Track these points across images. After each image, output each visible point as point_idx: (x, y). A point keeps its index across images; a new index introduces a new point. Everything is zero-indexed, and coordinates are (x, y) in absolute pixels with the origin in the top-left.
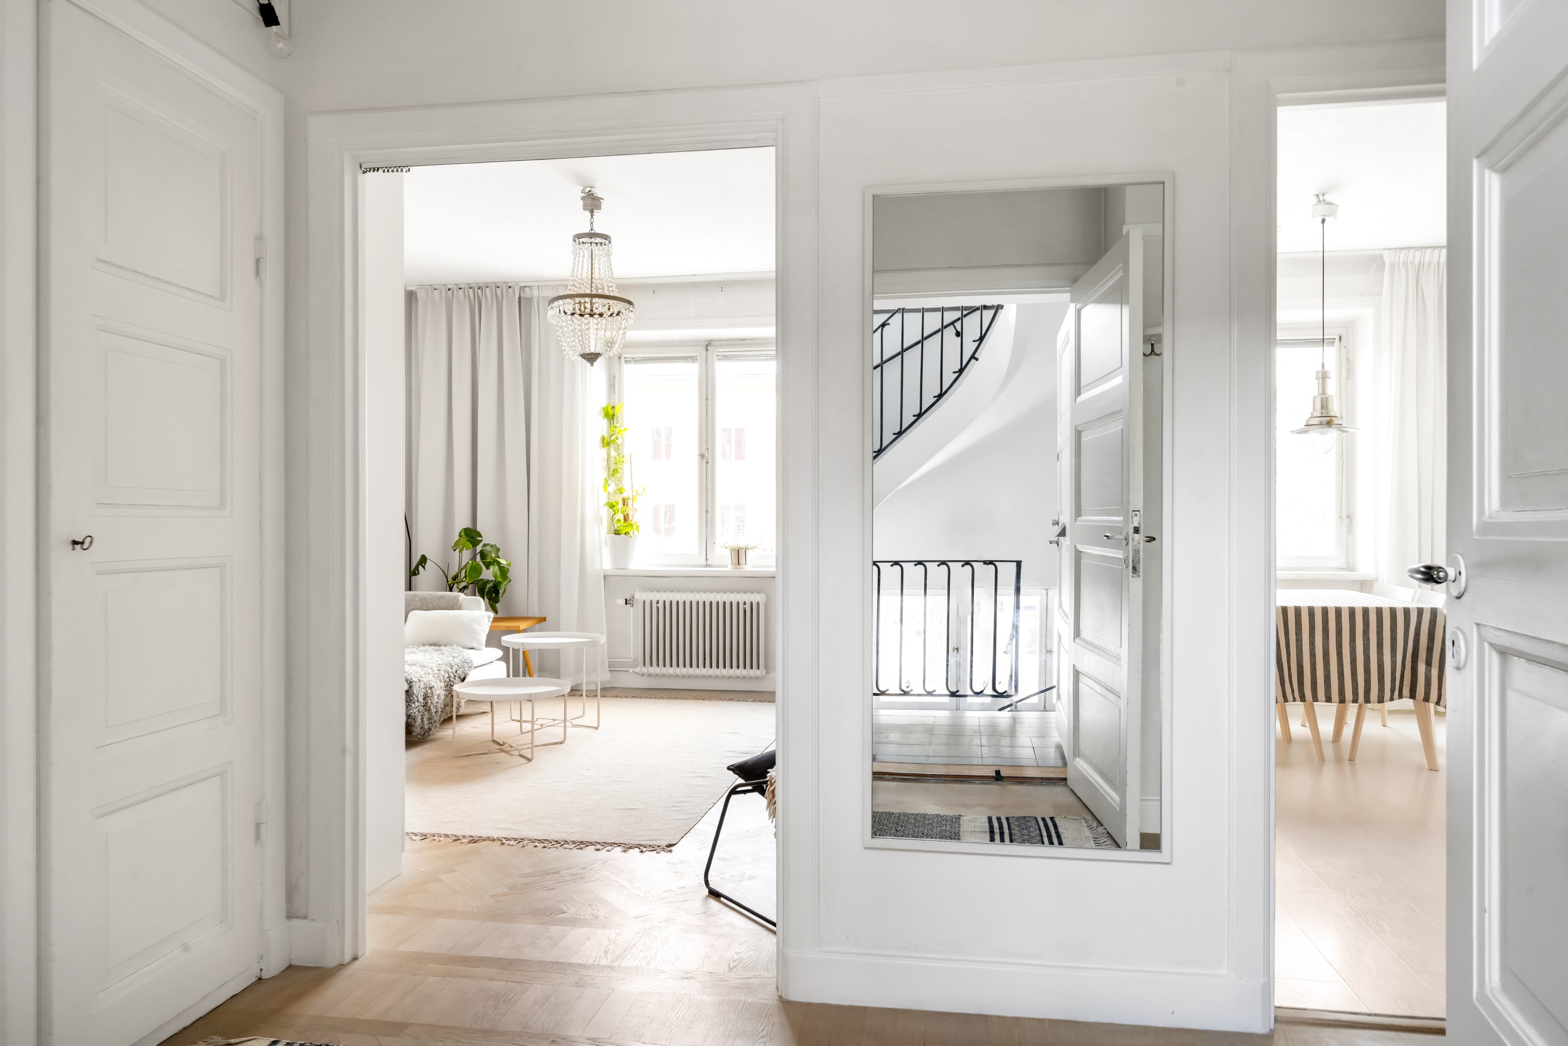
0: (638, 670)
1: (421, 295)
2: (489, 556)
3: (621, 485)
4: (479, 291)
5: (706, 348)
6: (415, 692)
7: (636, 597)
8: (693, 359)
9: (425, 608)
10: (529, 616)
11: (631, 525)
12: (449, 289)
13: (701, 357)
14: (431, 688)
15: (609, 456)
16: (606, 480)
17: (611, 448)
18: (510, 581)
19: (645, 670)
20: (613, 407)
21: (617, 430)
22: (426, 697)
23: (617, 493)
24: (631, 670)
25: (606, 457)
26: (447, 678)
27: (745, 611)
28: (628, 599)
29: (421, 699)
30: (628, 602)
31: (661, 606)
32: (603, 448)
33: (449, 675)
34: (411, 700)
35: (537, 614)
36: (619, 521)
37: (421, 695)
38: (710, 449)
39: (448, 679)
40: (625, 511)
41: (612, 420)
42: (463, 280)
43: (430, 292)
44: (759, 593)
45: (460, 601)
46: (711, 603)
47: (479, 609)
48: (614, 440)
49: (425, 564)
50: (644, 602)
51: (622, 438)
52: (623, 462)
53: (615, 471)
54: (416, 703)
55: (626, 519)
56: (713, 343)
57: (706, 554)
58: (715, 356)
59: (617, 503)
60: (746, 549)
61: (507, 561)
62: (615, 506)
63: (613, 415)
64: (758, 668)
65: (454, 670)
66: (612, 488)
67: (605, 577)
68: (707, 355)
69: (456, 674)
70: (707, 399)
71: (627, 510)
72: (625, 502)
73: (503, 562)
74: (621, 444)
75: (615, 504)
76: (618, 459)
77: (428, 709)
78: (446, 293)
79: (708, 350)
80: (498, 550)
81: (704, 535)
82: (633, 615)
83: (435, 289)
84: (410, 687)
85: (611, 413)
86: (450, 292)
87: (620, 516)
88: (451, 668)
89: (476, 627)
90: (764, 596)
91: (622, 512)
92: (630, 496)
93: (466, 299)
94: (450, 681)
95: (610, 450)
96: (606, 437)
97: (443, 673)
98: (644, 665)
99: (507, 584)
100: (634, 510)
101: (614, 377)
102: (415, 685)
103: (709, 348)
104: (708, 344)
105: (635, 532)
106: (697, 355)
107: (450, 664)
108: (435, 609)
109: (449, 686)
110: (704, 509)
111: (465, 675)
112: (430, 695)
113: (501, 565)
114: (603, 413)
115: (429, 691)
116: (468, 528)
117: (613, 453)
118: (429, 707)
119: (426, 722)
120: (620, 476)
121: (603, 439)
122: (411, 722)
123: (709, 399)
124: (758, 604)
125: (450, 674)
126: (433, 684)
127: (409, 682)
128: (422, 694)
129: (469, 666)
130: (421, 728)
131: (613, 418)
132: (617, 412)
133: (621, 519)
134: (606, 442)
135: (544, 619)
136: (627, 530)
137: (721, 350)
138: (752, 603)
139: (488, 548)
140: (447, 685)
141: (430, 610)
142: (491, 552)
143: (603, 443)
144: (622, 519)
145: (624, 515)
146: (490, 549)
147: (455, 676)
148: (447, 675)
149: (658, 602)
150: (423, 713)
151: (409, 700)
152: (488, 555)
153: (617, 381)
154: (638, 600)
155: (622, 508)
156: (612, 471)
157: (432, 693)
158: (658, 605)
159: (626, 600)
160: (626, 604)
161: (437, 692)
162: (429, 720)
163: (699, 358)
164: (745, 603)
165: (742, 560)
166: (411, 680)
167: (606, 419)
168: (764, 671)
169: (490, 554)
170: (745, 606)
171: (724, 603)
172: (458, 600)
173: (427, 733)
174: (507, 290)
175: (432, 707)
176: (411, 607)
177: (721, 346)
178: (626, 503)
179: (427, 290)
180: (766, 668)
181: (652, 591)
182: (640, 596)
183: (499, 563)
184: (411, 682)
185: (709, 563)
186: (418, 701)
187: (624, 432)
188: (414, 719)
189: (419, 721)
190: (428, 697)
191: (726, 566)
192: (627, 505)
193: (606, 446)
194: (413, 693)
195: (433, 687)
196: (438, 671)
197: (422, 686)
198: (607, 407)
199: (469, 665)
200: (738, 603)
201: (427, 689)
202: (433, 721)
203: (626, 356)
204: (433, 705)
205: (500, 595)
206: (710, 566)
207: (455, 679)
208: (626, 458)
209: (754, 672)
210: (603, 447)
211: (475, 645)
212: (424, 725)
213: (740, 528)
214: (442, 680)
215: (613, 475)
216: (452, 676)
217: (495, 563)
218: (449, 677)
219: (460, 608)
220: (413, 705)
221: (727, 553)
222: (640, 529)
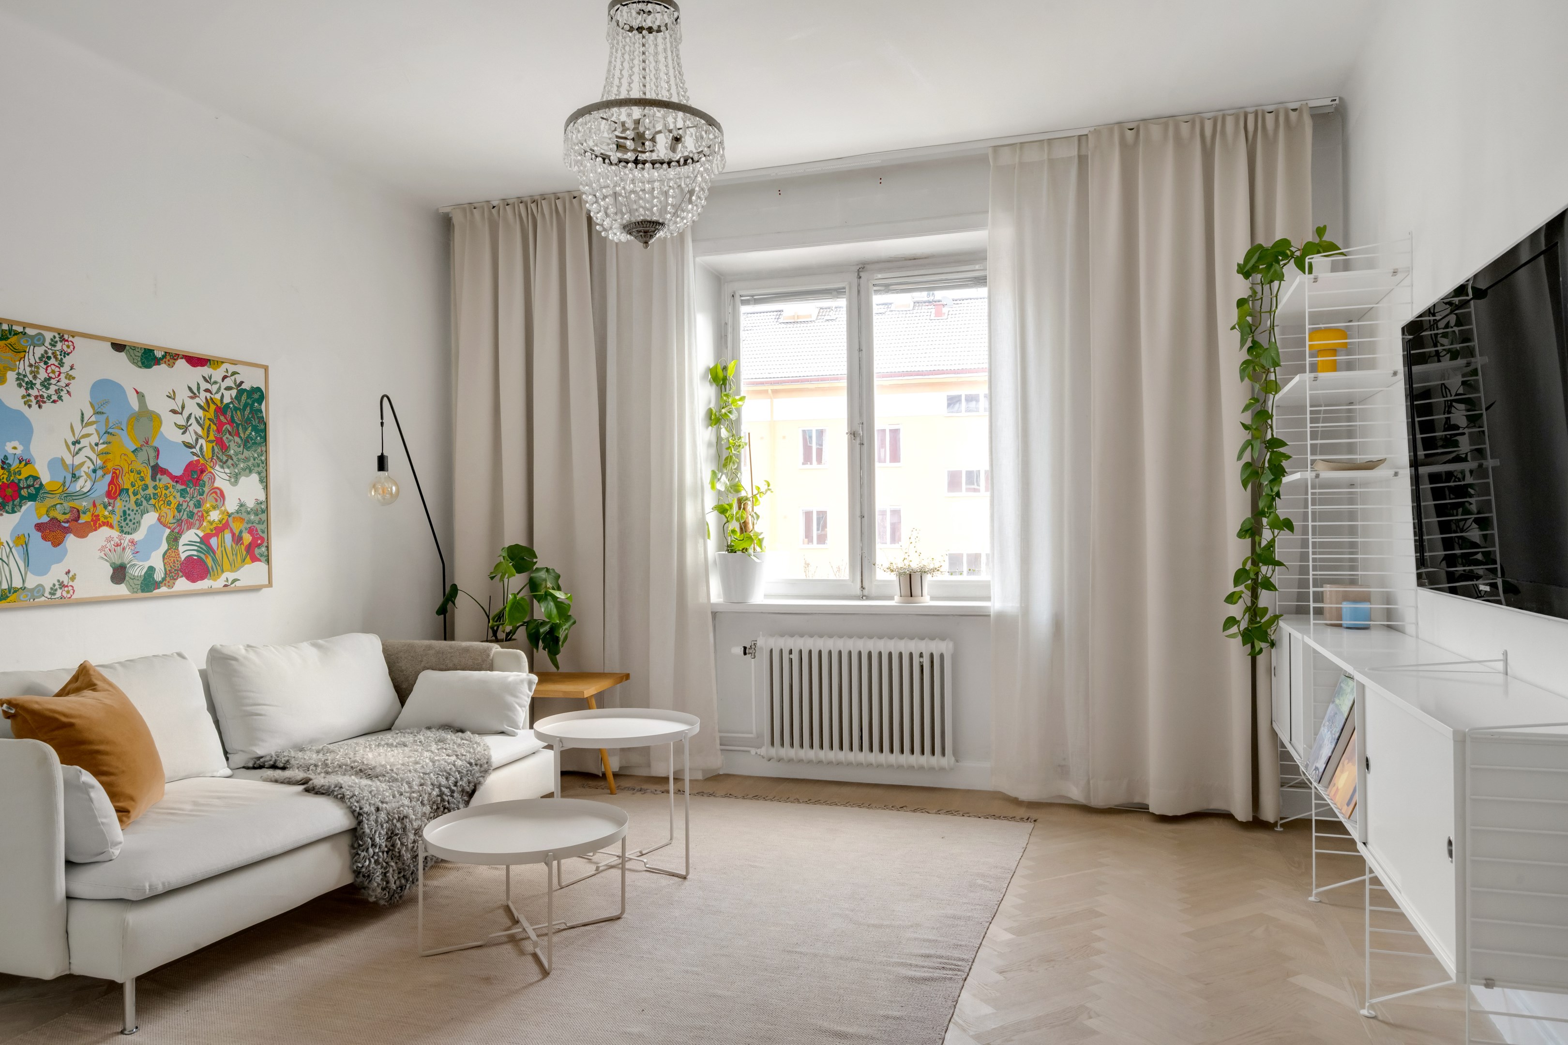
0: (763, 751)
1: (458, 219)
2: (543, 586)
3: (737, 479)
4: (533, 206)
5: (858, 275)
6: (367, 831)
7: (759, 643)
8: (836, 292)
9: (441, 666)
10: (606, 671)
11: (750, 538)
12: (494, 207)
13: (850, 288)
14: (403, 819)
15: (719, 438)
16: (714, 473)
17: (722, 426)
18: (575, 623)
19: (773, 752)
20: (725, 369)
21: (730, 400)
22: (391, 836)
23: (732, 491)
24: (753, 751)
25: (714, 440)
26: (438, 796)
27: (922, 667)
28: (748, 647)
29: (381, 841)
30: (747, 652)
31: (795, 657)
32: (710, 427)
33: (441, 791)
34: (360, 845)
35: (617, 670)
36: (733, 531)
37: (380, 833)
38: (865, 423)
39: (439, 798)
40: (742, 517)
41: (723, 386)
42: (512, 192)
43: (468, 214)
44: (943, 639)
45: (492, 656)
46: (870, 655)
47: (520, 669)
48: (725, 413)
49: (455, 599)
50: (771, 651)
51: (739, 410)
52: (740, 446)
53: (729, 459)
54: (371, 850)
55: (744, 528)
56: (867, 266)
57: (862, 579)
58: (871, 285)
59: (730, 506)
60: (923, 572)
61: (566, 594)
62: (727, 510)
63: (725, 379)
64: (943, 754)
65: (452, 779)
66: (723, 483)
67: (714, 614)
68: (859, 285)
69: (454, 788)
70: (860, 350)
71: (745, 516)
72: (741, 503)
73: (560, 595)
74: (737, 419)
75: (727, 507)
76: (731, 441)
77: (398, 855)
78: (491, 213)
79: (860, 277)
80: (558, 577)
81: (859, 552)
82: (756, 668)
83: (475, 208)
84: (360, 823)
85: (721, 374)
86: (494, 211)
87: (734, 525)
88: (447, 778)
89: (510, 699)
90: (951, 645)
91: (738, 520)
92: (750, 495)
93: (516, 221)
94: (443, 800)
95: (721, 428)
96: (714, 411)
97: (428, 788)
98: (772, 744)
99: (570, 627)
100: (755, 515)
101: (726, 324)
102: (368, 820)
103: (862, 274)
104: (862, 268)
105: (758, 549)
106: (844, 286)
107: (445, 771)
108: (455, 668)
109: (442, 809)
110: (858, 513)
111: (475, 786)
112: (400, 832)
113: (558, 600)
114: (710, 377)
115: (399, 825)
116: (517, 545)
117: (724, 433)
118: (399, 852)
119: (392, 877)
120: (735, 467)
121: (710, 413)
122: (362, 882)
123: (864, 350)
124: (942, 656)
125: (443, 789)
126: (406, 811)
127: (356, 814)
128: (383, 832)
129: (482, 769)
130: (383, 889)
131: (724, 383)
132: (730, 373)
133: (736, 529)
134: (714, 419)
135: (627, 676)
136: (744, 545)
137: (880, 276)
138: (932, 655)
139: (543, 574)
140: (438, 808)
141: (449, 670)
142: (545, 580)
143: (711, 419)
144: (738, 529)
145: (740, 524)
146: (544, 576)
147: (452, 792)
148: (436, 792)
149: (791, 652)
150: (387, 863)
151: (356, 845)
152: (541, 584)
153: (730, 330)
154: (762, 648)
155: (737, 513)
156: (724, 459)
157: (404, 829)
158: (791, 656)
159: (745, 648)
160: (745, 654)
161: (414, 824)
162: (399, 873)
163: (847, 290)
164: (921, 655)
165: (916, 590)
166: (361, 811)
167: (714, 386)
168: (953, 759)
169: (544, 583)
170: (921, 660)
171: (890, 654)
172: (488, 655)
173: (396, 895)
174: (571, 202)
175: (403, 852)
176: (423, 664)
177: (880, 271)
178: (742, 506)
179: (464, 210)
180: (955, 753)
181: (782, 635)
182: (764, 643)
183: (554, 598)
184: (360, 814)
185: (866, 592)
186: (374, 845)
187: (740, 403)
188: (369, 876)
189: (378, 878)
190: (397, 835)
191: (891, 598)
192: (744, 509)
193: (714, 422)
194: (364, 832)
195: (406, 817)
196: (421, 785)
197: (383, 816)
198: (716, 367)
199: (484, 767)
200: (911, 655)
201: (395, 821)
202: (408, 874)
203: (742, 293)
204: (407, 848)
205: (560, 643)
206: (868, 598)
207: (452, 796)
208: (745, 439)
209: (936, 761)
210: (711, 425)
211: (506, 728)
212: (388, 882)
213: (912, 540)
214: (426, 802)
215: (725, 466)
216: (446, 791)
217: (549, 598)
218: (441, 794)
219: (491, 668)
220: (363, 854)
221: (893, 577)
222: (764, 543)
